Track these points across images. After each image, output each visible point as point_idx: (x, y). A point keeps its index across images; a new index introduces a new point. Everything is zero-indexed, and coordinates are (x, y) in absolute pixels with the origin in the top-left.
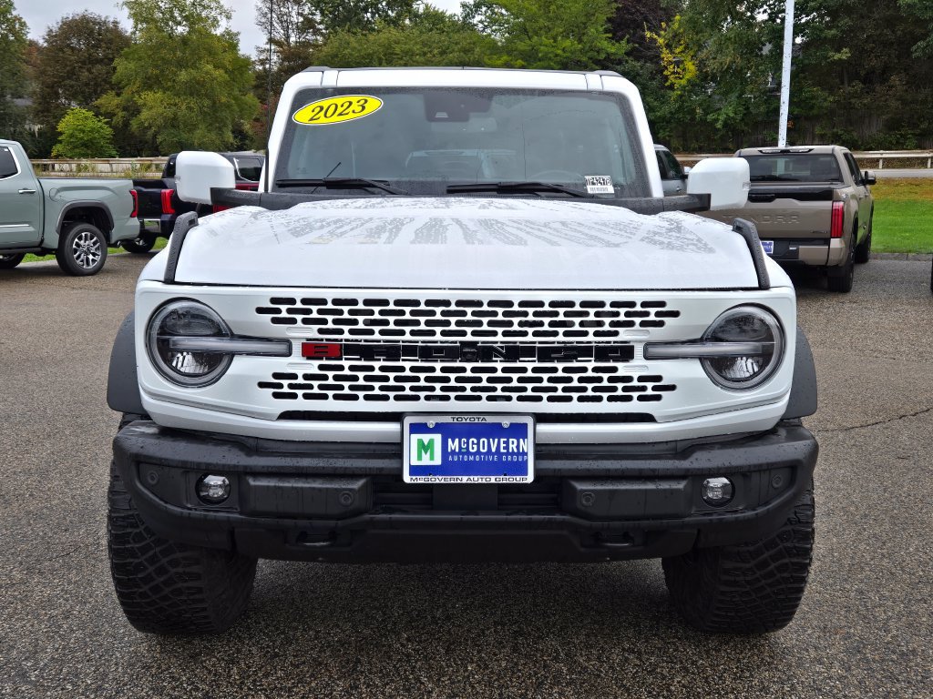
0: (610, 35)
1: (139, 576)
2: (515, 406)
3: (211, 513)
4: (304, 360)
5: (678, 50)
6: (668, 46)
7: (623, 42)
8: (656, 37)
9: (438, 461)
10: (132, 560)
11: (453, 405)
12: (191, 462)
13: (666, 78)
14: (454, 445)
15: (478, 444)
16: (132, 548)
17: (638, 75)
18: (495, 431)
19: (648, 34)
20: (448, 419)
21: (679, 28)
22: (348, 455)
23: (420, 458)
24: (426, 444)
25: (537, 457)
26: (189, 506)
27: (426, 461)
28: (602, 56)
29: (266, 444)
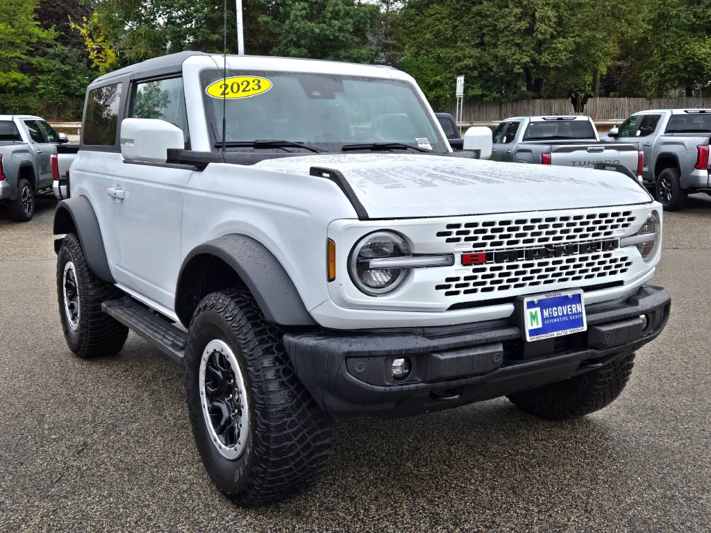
0: (39, 23)
1: (290, 455)
2: (570, 283)
3: (405, 386)
4: (462, 267)
5: (99, 40)
6: (90, 36)
7: (52, 30)
8: (78, 27)
9: (540, 326)
10: (286, 443)
11: (542, 287)
12: (394, 351)
13: (91, 62)
14: (546, 313)
15: (557, 311)
16: (288, 433)
17: (67, 57)
18: (565, 301)
19: (73, 25)
20: (543, 297)
21: (99, 23)
22: (487, 330)
23: (532, 325)
24: (534, 314)
25: (587, 313)
26: (388, 384)
27: (535, 326)
28: (34, 40)
29: (430, 331)
